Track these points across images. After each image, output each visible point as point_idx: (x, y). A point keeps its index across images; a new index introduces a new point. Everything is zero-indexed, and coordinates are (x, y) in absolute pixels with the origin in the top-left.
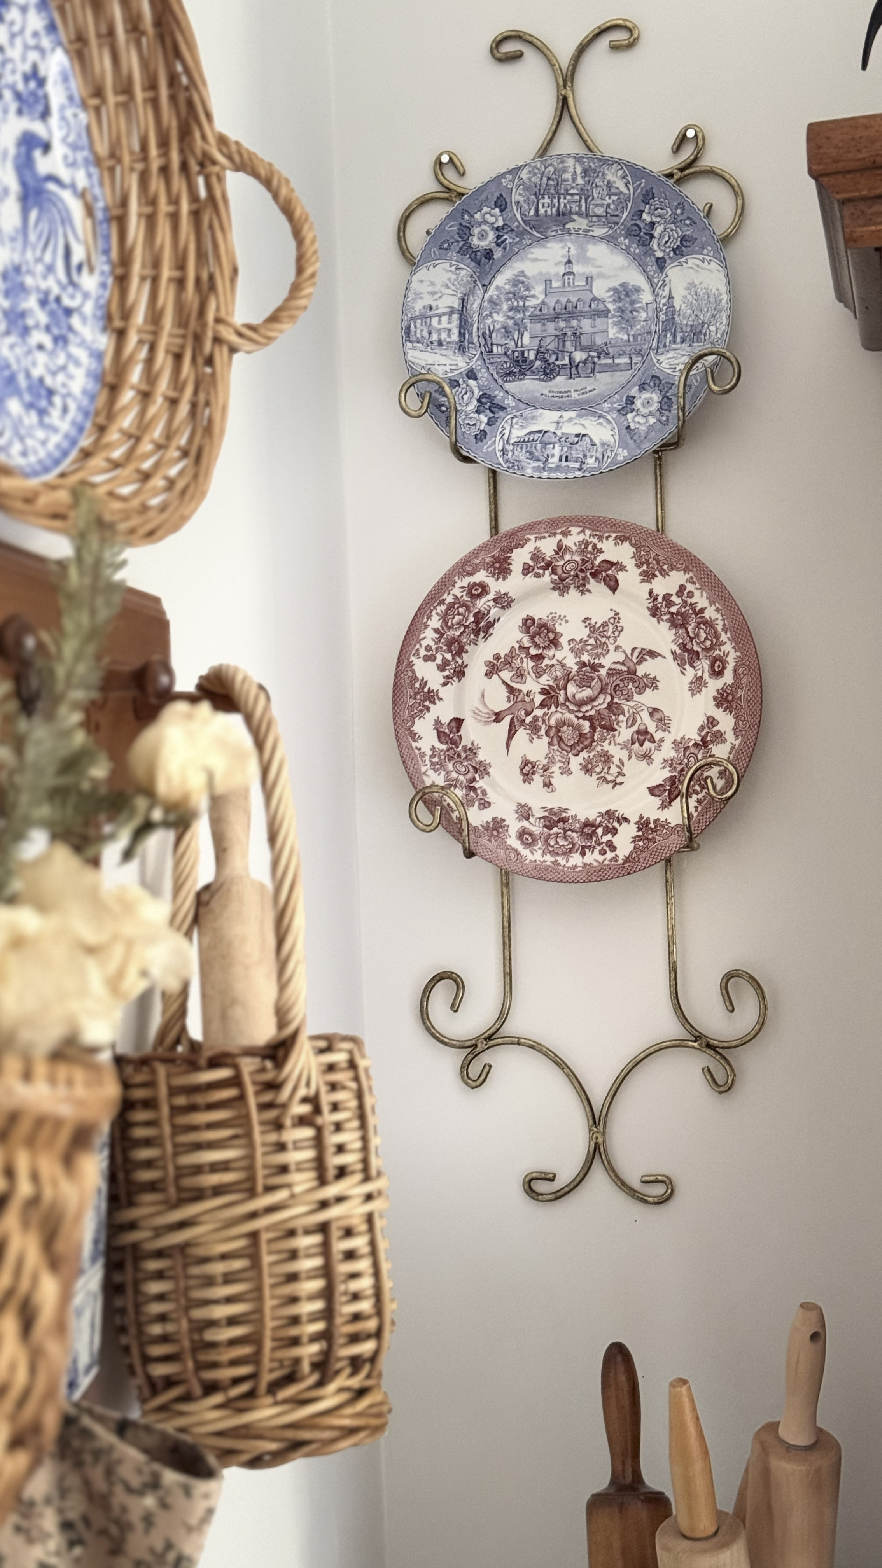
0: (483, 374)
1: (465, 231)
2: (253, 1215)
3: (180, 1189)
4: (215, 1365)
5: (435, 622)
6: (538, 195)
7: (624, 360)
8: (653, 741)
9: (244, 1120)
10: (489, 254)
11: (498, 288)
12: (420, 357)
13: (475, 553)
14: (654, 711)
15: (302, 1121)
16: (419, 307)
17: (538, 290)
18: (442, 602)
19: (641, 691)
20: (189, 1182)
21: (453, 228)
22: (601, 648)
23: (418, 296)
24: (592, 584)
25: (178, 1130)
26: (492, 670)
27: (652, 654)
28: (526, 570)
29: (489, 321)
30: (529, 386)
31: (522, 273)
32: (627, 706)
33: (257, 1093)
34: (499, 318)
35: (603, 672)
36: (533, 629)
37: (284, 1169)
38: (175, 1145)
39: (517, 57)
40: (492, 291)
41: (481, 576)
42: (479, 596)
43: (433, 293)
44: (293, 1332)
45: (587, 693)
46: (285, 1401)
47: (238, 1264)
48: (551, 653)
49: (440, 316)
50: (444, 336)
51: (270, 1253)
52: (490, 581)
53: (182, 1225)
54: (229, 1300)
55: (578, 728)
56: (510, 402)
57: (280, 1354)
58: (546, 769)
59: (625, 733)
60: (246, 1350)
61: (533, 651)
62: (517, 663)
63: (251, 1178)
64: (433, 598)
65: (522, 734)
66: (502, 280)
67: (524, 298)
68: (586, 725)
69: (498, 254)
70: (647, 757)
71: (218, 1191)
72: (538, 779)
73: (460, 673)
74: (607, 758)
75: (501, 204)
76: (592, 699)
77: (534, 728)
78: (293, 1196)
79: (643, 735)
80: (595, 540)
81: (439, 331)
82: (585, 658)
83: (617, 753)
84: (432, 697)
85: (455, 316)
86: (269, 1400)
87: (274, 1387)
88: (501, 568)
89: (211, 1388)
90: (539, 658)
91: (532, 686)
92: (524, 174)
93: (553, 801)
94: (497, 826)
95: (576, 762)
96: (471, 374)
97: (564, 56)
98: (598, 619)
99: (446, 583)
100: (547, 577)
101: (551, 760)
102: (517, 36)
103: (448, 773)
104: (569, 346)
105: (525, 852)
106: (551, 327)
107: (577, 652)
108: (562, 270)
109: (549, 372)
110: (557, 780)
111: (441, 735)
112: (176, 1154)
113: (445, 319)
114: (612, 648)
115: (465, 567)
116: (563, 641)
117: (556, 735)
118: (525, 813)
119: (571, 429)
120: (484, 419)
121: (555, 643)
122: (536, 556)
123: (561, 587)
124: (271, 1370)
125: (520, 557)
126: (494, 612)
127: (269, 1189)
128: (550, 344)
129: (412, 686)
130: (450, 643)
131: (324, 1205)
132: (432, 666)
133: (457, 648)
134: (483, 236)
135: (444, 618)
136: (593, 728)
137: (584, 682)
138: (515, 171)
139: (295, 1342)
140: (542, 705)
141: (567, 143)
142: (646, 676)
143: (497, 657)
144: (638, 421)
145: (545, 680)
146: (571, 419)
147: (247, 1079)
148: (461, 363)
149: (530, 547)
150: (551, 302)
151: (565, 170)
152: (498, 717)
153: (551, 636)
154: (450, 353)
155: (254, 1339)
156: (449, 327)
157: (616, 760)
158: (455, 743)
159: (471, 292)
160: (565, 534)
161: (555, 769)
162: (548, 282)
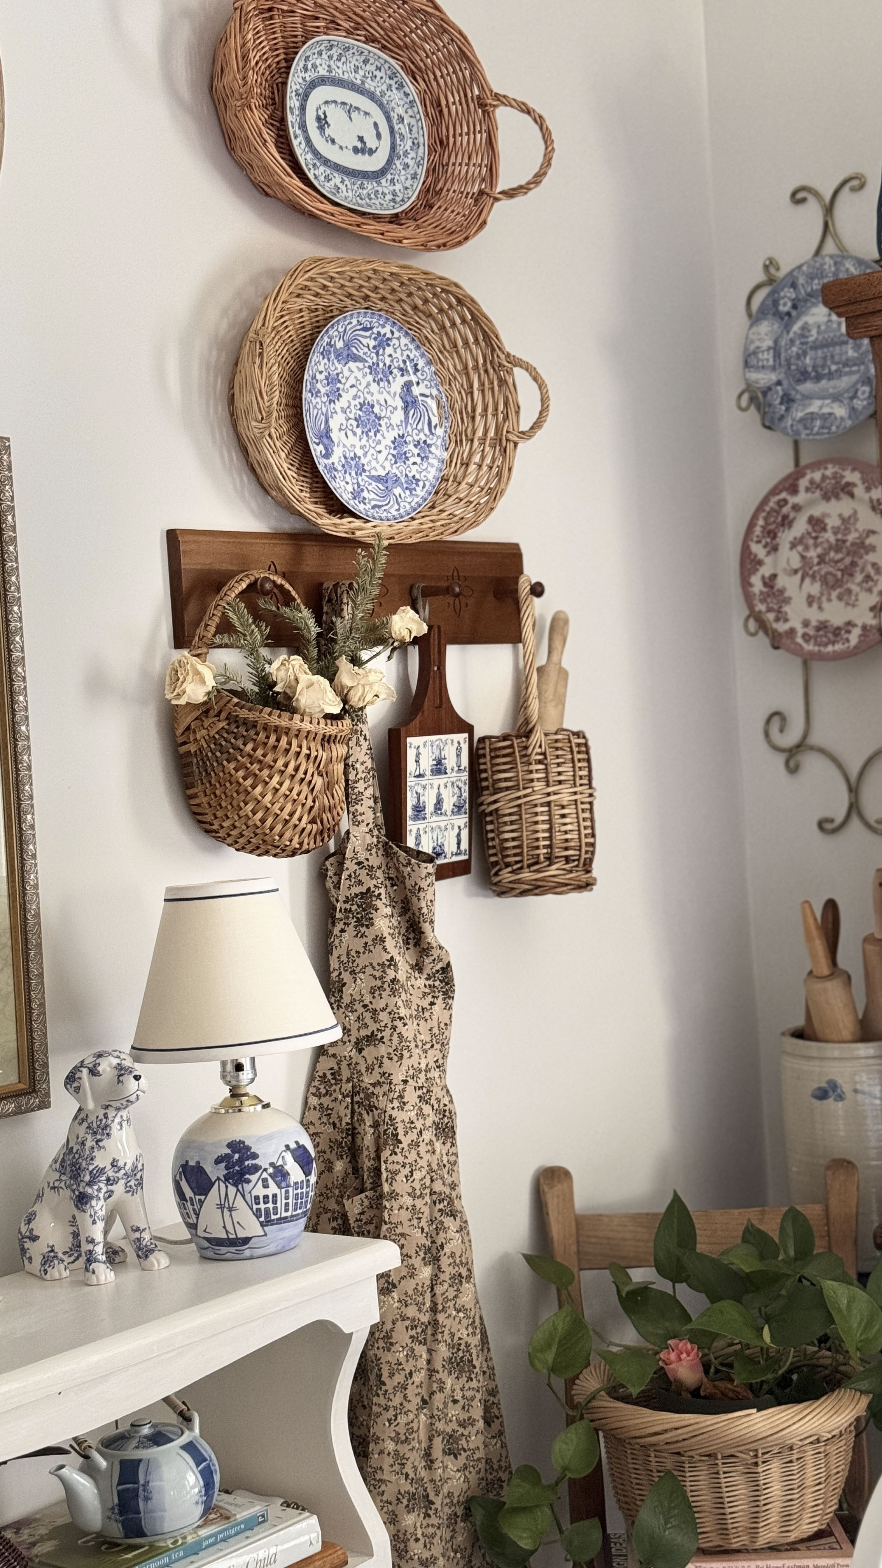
0: (785, 383)
1: (776, 303)
2: (519, 798)
3: (495, 789)
4: (508, 856)
5: (761, 522)
6: (812, 279)
7: (855, 368)
8: (872, 580)
9: (514, 762)
10: (788, 314)
11: (795, 333)
12: (753, 376)
13: (780, 483)
14: (874, 565)
15: (540, 762)
16: (752, 348)
17: (814, 332)
18: (764, 511)
19: (867, 553)
20: (497, 786)
21: (769, 302)
22: (847, 531)
23: (752, 342)
24: (842, 495)
25: (493, 765)
26: (793, 546)
27: (874, 532)
28: (807, 490)
29: (789, 351)
30: (808, 387)
31: (806, 323)
32: (860, 562)
33: (519, 752)
34: (795, 349)
35: (848, 544)
36: (814, 522)
37: (532, 781)
38: (492, 772)
39: (803, 200)
40: (791, 335)
41: (784, 495)
42: (783, 506)
43: (759, 340)
44: (536, 844)
45: (839, 556)
46: (534, 871)
47: (514, 818)
48: (822, 534)
49: (763, 352)
50: (765, 363)
51: (526, 814)
52: (789, 498)
53: (495, 802)
54: (512, 831)
55: (835, 576)
56: (798, 397)
57: (530, 853)
58: (819, 599)
59: (859, 578)
60: (518, 851)
61: (814, 534)
62: (805, 541)
63: (518, 785)
64: (760, 508)
65: (808, 581)
66: (796, 328)
67: (807, 337)
68: (839, 574)
69: (794, 313)
70: (870, 590)
71: (507, 789)
72: (815, 605)
73: (775, 549)
74: (849, 592)
75: (794, 285)
76: (842, 560)
77: (813, 577)
78: (534, 791)
79: (868, 578)
80: (840, 471)
81: (762, 360)
82: (839, 536)
83: (855, 588)
84: (760, 563)
85: (771, 352)
86: (528, 870)
87: (529, 866)
88: (794, 490)
89: (508, 865)
90: (816, 538)
91: (812, 554)
92: (805, 268)
93: (823, 617)
94: (792, 632)
95: (834, 594)
96: (779, 383)
97: (827, 197)
98: (846, 514)
99: (765, 501)
100: (818, 493)
101: (822, 594)
102: (803, 189)
103: (768, 604)
104: (829, 363)
105: (805, 645)
106: (820, 353)
107: (835, 533)
108: (825, 319)
109: (818, 378)
110: (825, 605)
111: (765, 584)
112: (492, 775)
113: (766, 353)
114: (853, 529)
115: (774, 491)
116: (829, 527)
117: (824, 581)
118: (806, 624)
119: (826, 410)
120: (783, 408)
121: (824, 529)
122: (812, 482)
123: (826, 497)
124: (528, 860)
125: (803, 483)
126: (792, 515)
127: (524, 788)
128: (820, 362)
129: (749, 558)
130: (769, 532)
131: (549, 794)
132: (760, 546)
133: (773, 534)
134: (785, 304)
135: (766, 519)
136: (843, 575)
137: (838, 550)
138: (799, 267)
139: (538, 848)
140: (819, 564)
141: (830, 247)
142: (870, 545)
143: (795, 539)
144: (859, 404)
145: (819, 550)
146: (828, 405)
147: (516, 745)
148: (773, 377)
149: (808, 477)
150: (820, 338)
151: (825, 264)
152: (796, 572)
153: (822, 525)
154: (768, 372)
155: (520, 847)
156: (768, 358)
157: (854, 593)
158: (772, 587)
159: (781, 336)
160: (826, 468)
161: (824, 599)
162: (819, 327)
